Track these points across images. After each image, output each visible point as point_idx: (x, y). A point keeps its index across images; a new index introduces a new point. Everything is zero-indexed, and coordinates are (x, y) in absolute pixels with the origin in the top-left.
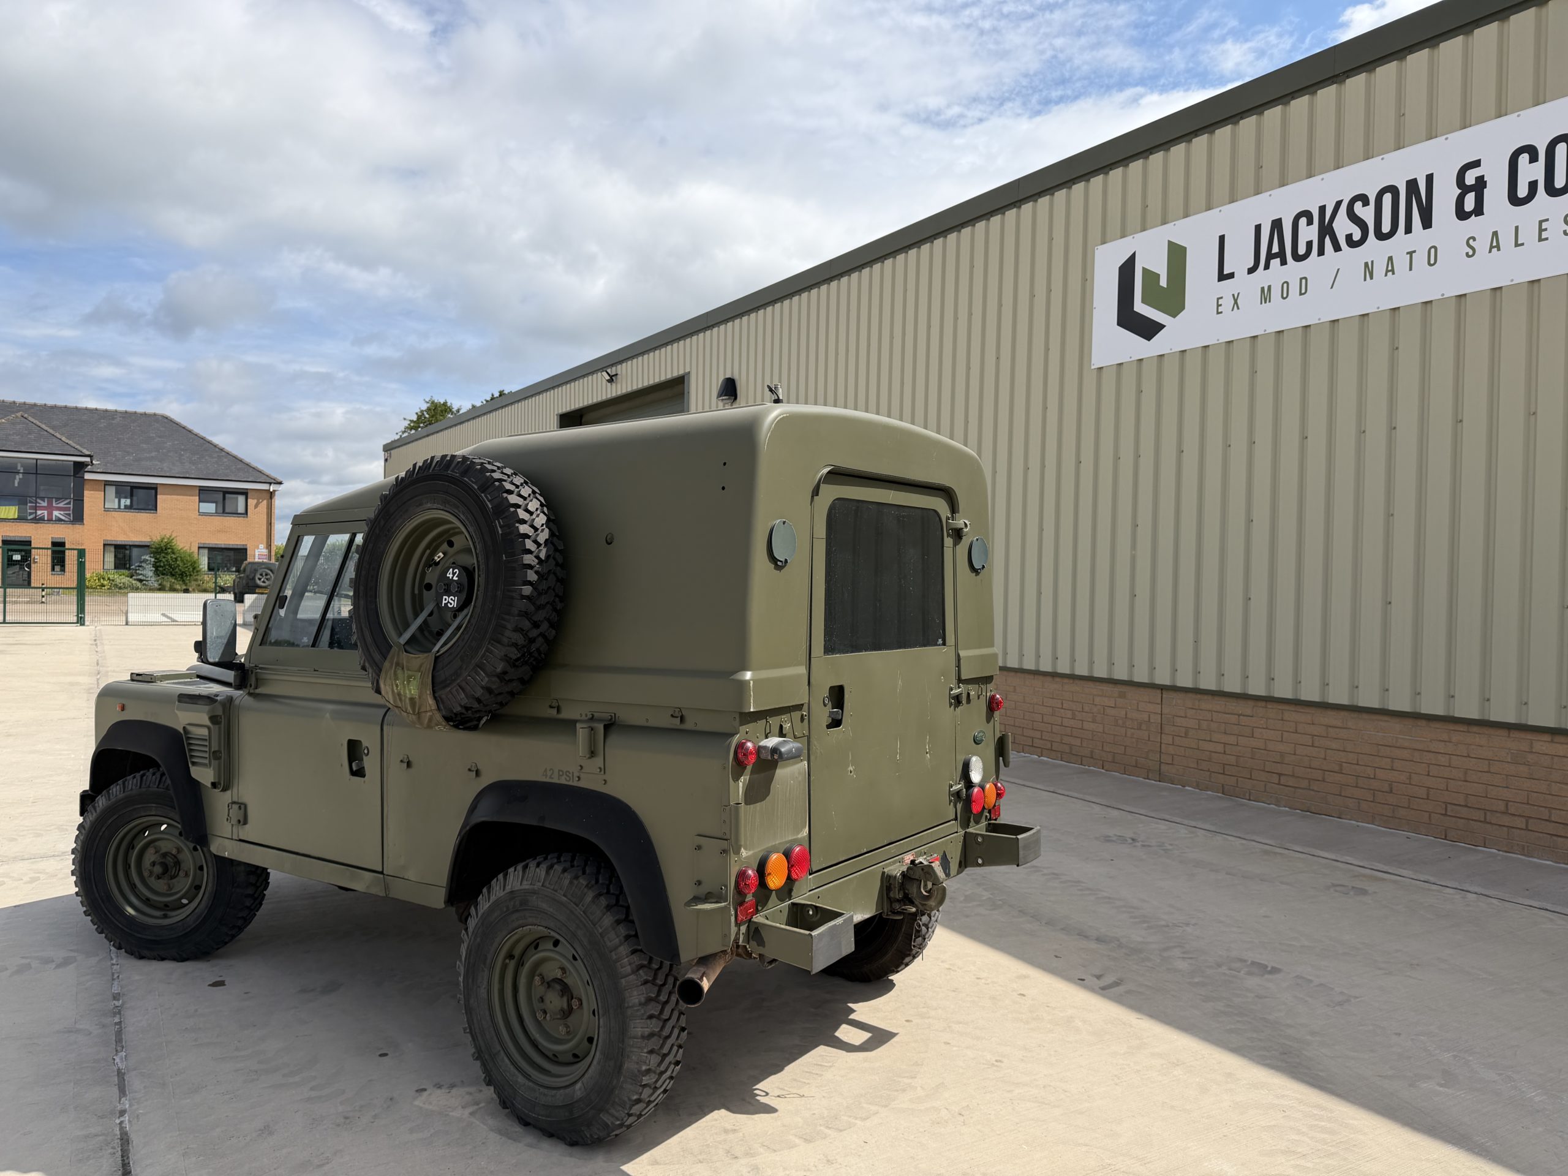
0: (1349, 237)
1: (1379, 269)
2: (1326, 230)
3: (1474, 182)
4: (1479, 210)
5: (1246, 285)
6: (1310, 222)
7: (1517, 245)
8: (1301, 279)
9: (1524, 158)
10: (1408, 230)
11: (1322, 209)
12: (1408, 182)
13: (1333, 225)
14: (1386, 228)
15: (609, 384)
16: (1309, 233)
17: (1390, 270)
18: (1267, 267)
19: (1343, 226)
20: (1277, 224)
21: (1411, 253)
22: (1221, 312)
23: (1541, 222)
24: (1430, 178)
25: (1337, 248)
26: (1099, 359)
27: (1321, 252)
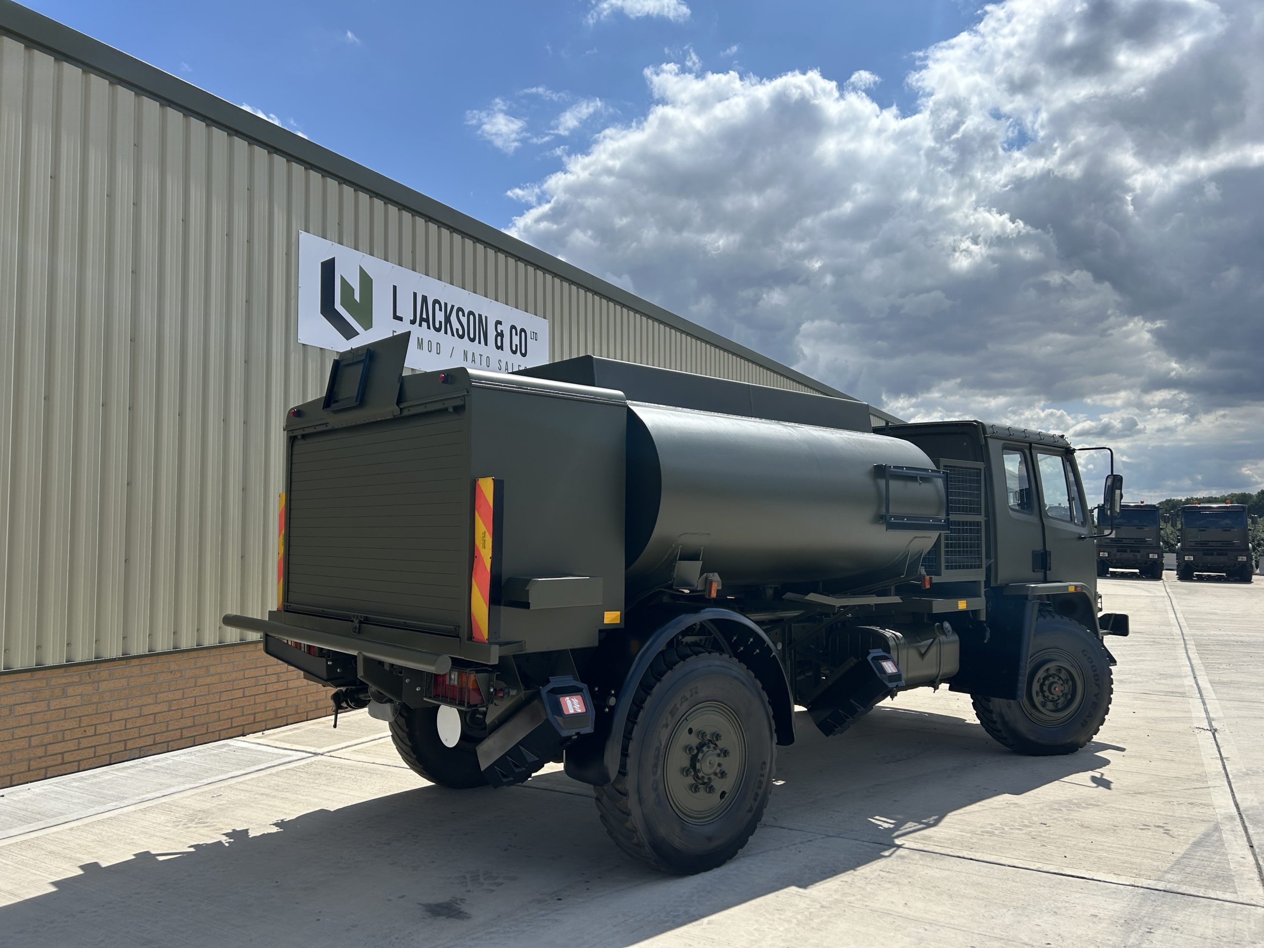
0: (457, 330)
1: (470, 353)
2: (448, 319)
3: (499, 331)
4: (501, 348)
6: (440, 310)
8: (438, 343)
9: (514, 331)
10: (480, 343)
11: (446, 304)
12: (479, 314)
13: (451, 318)
14: (472, 336)
16: (440, 316)
17: (474, 361)
18: (420, 325)
19: (455, 323)
20: (425, 299)
21: (481, 355)
24: (486, 318)
25: (453, 335)
27: (446, 333)
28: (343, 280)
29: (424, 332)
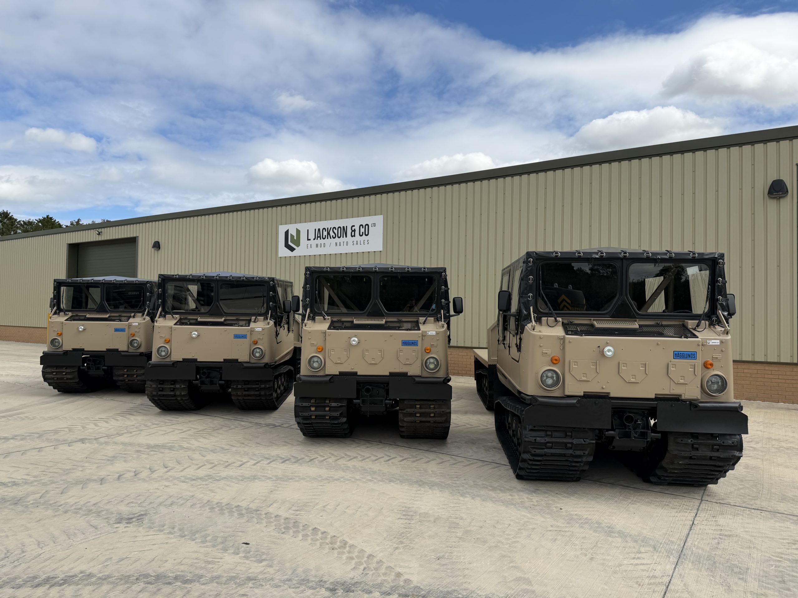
0: (333, 236)
1: (338, 244)
2: (328, 233)
4: (354, 236)
5: (313, 242)
6: (325, 231)
7: (360, 244)
8: (324, 243)
9: (361, 227)
10: (343, 237)
11: (328, 228)
12: (343, 227)
13: (330, 233)
14: (339, 236)
15: (97, 235)
16: (325, 233)
17: (340, 245)
18: (317, 239)
19: (332, 234)
20: (319, 230)
21: (343, 242)
22: (308, 248)
23: (364, 240)
24: (347, 227)
25: (331, 238)
26: (280, 255)
27: (328, 238)
28: (291, 235)
29: (319, 241)
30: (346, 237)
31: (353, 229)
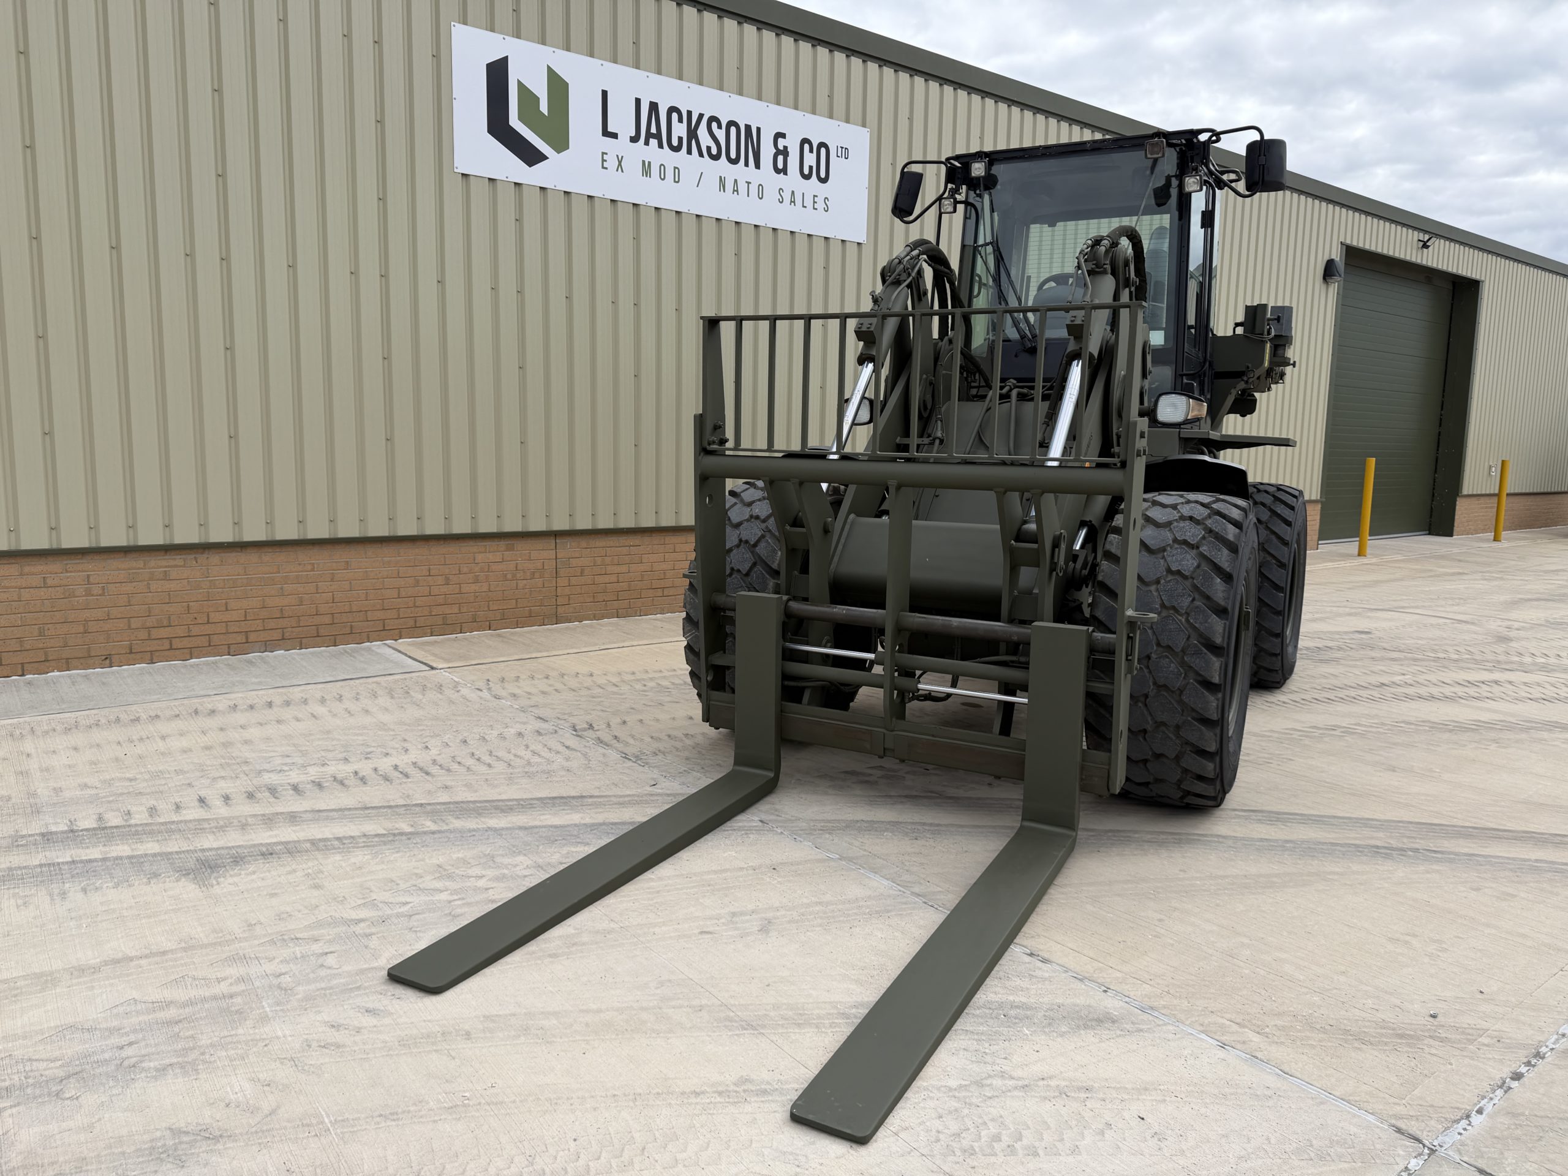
1: (729, 185)
2: (692, 134)
4: (784, 171)
5: (631, 152)
6: (680, 120)
7: (804, 207)
8: (675, 168)
9: (806, 146)
10: (747, 164)
11: (689, 113)
12: (746, 125)
13: (698, 132)
14: (733, 155)
16: (680, 130)
17: (736, 191)
18: (647, 143)
19: (703, 137)
20: (654, 107)
21: (748, 183)
22: (606, 168)
23: (815, 196)
24: (758, 129)
25: (701, 155)
27: (689, 152)
28: (521, 86)
29: (653, 152)
30: (758, 166)
31: (781, 147)
